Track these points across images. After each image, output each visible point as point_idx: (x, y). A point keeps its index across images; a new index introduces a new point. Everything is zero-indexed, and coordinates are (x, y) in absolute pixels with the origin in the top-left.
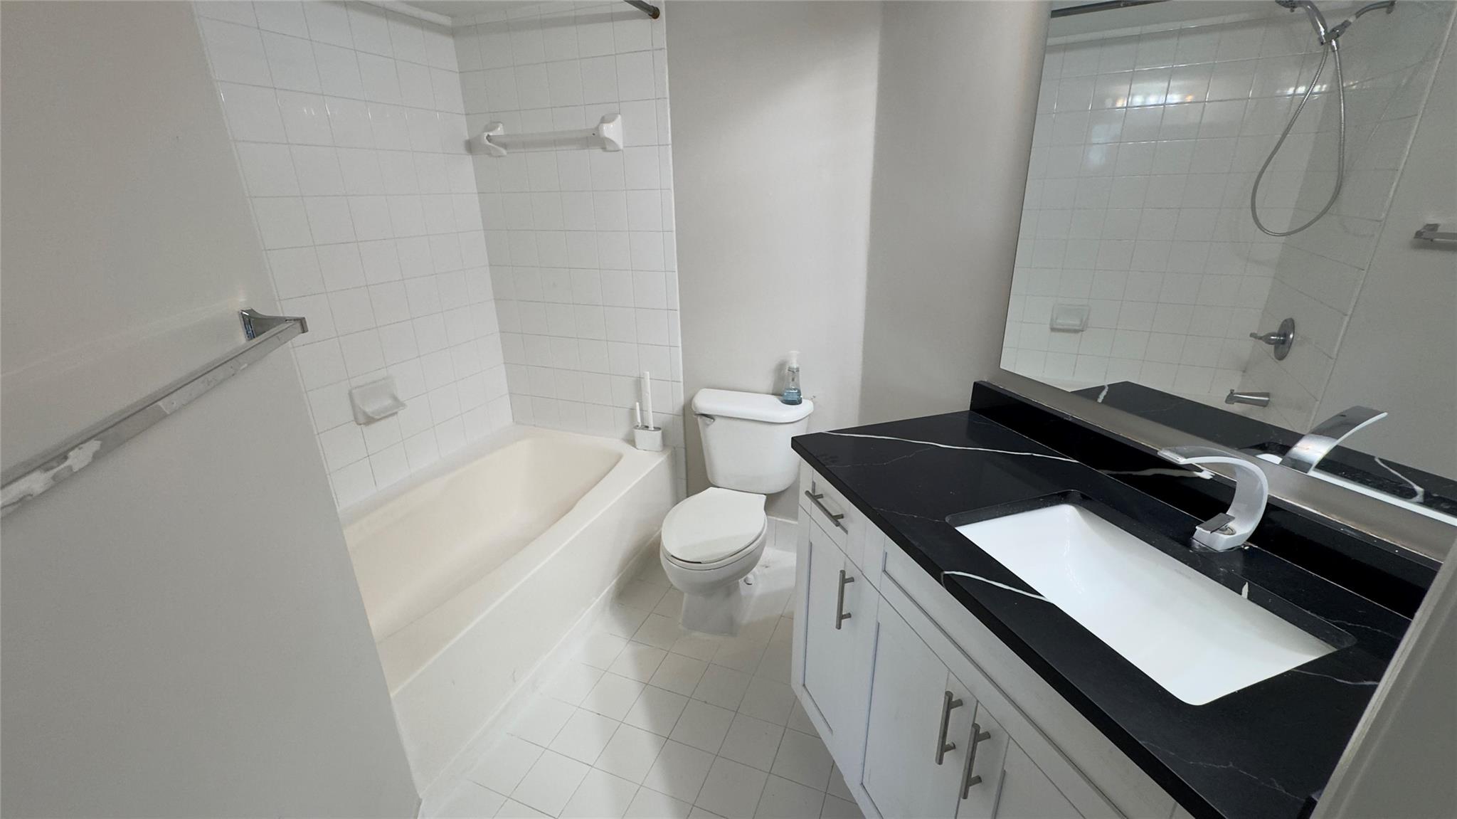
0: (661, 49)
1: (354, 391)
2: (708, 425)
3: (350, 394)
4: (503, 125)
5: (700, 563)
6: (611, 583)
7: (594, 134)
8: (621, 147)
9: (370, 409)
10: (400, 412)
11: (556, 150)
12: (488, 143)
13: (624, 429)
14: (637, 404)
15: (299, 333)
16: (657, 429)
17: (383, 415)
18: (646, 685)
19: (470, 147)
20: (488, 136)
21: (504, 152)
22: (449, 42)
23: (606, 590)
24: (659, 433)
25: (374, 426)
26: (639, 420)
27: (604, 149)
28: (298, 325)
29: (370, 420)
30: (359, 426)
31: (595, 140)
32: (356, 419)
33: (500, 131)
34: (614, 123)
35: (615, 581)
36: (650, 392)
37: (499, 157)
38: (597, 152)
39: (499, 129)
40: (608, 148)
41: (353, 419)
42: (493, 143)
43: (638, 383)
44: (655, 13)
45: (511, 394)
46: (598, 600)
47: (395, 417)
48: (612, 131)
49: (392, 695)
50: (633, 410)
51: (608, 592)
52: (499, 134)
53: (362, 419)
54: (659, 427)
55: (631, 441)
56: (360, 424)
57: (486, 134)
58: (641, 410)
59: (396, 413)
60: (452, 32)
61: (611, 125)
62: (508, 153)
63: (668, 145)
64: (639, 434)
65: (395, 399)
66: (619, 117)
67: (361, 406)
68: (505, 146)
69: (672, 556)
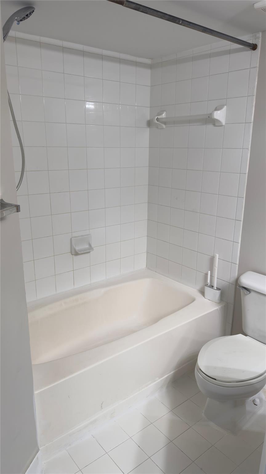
0: (255, 67)
1: (72, 239)
2: (247, 295)
3: (71, 239)
4: (166, 112)
5: (215, 379)
6: (170, 372)
7: (209, 117)
8: (224, 123)
9: (77, 248)
10: (91, 252)
11: (190, 126)
12: (156, 122)
13: (200, 285)
14: (209, 272)
15: (15, 212)
16: (218, 289)
17: (83, 252)
18: (171, 442)
19: (149, 124)
20: (158, 118)
21: (164, 126)
22: (148, 72)
23: (166, 376)
24: (218, 292)
25: (79, 257)
26: (209, 281)
27: (214, 125)
28: (15, 208)
29: (77, 254)
30: (72, 256)
31: (210, 120)
32: (71, 252)
33: (164, 115)
34: (220, 111)
35: (172, 372)
36: (217, 266)
37: (162, 129)
38: (210, 127)
39: (163, 115)
40: (217, 124)
41: (70, 252)
42: (159, 122)
43: (212, 260)
44: (254, 47)
45: (147, 253)
46: (159, 380)
47: (89, 254)
48: (220, 115)
49: (36, 392)
50: (207, 274)
51: (167, 378)
52: (163, 117)
53: (73, 253)
54: (220, 288)
55: (202, 293)
56: (73, 255)
57: (156, 117)
58: (211, 276)
59: (89, 252)
60: (150, 67)
61: (219, 112)
62: (166, 127)
63: (251, 123)
64: (208, 290)
65: (90, 245)
66: (225, 107)
67: (75, 247)
68: (165, 123)
69: (200, 369)
